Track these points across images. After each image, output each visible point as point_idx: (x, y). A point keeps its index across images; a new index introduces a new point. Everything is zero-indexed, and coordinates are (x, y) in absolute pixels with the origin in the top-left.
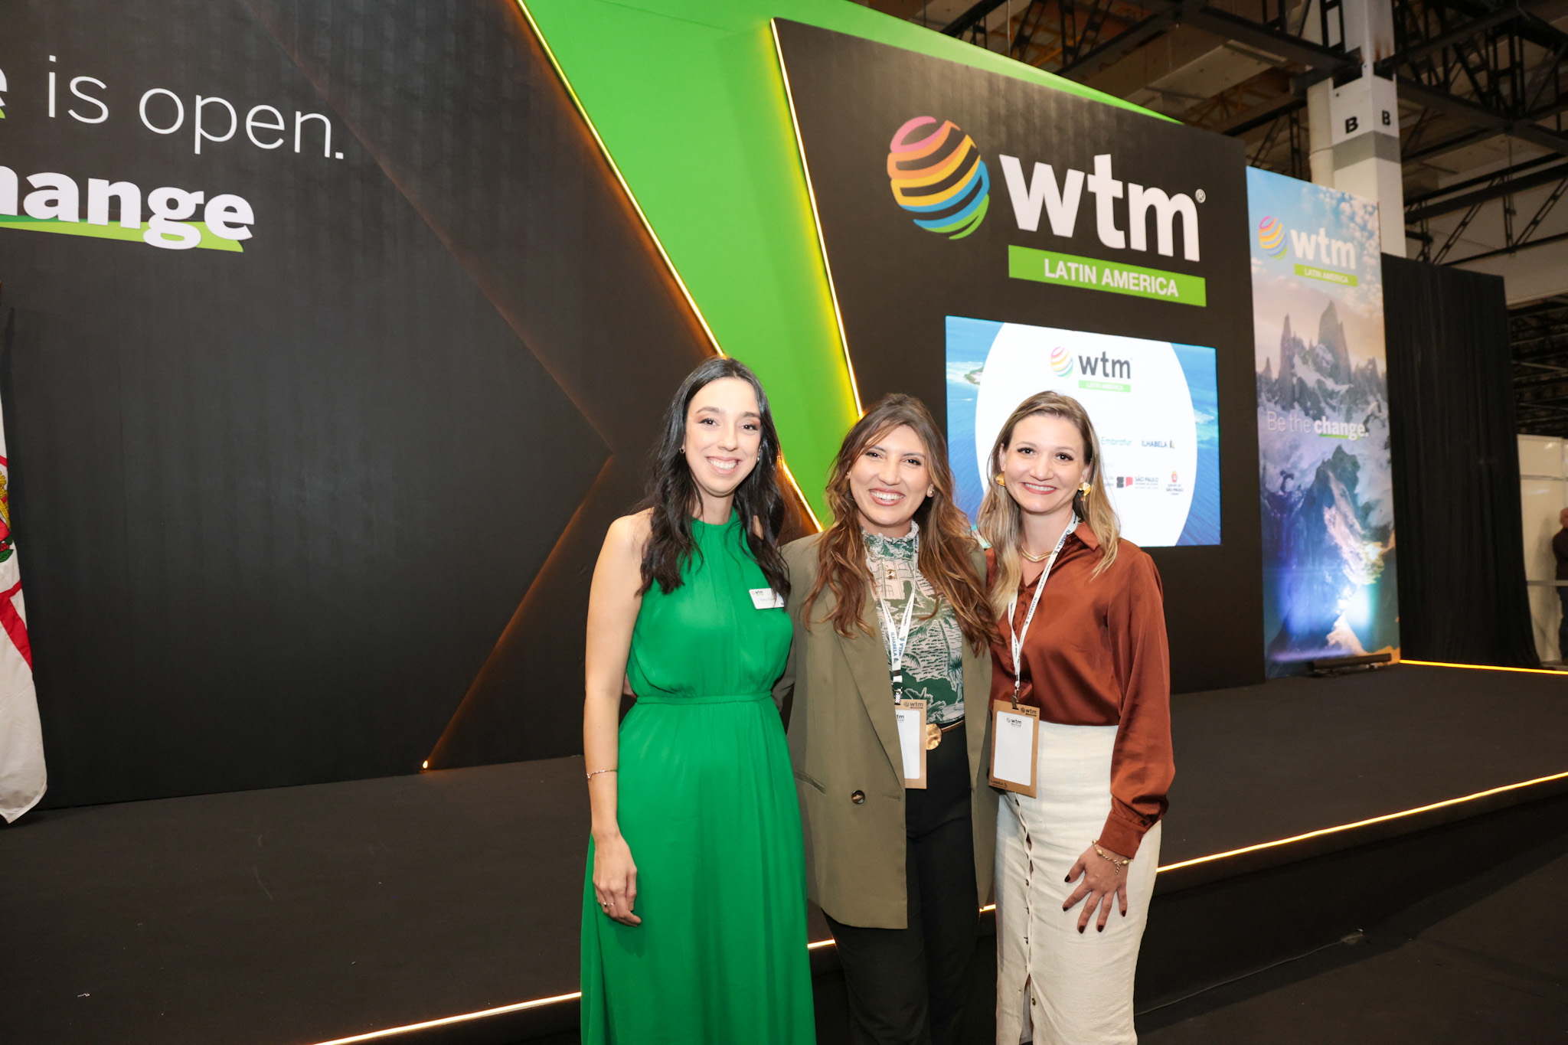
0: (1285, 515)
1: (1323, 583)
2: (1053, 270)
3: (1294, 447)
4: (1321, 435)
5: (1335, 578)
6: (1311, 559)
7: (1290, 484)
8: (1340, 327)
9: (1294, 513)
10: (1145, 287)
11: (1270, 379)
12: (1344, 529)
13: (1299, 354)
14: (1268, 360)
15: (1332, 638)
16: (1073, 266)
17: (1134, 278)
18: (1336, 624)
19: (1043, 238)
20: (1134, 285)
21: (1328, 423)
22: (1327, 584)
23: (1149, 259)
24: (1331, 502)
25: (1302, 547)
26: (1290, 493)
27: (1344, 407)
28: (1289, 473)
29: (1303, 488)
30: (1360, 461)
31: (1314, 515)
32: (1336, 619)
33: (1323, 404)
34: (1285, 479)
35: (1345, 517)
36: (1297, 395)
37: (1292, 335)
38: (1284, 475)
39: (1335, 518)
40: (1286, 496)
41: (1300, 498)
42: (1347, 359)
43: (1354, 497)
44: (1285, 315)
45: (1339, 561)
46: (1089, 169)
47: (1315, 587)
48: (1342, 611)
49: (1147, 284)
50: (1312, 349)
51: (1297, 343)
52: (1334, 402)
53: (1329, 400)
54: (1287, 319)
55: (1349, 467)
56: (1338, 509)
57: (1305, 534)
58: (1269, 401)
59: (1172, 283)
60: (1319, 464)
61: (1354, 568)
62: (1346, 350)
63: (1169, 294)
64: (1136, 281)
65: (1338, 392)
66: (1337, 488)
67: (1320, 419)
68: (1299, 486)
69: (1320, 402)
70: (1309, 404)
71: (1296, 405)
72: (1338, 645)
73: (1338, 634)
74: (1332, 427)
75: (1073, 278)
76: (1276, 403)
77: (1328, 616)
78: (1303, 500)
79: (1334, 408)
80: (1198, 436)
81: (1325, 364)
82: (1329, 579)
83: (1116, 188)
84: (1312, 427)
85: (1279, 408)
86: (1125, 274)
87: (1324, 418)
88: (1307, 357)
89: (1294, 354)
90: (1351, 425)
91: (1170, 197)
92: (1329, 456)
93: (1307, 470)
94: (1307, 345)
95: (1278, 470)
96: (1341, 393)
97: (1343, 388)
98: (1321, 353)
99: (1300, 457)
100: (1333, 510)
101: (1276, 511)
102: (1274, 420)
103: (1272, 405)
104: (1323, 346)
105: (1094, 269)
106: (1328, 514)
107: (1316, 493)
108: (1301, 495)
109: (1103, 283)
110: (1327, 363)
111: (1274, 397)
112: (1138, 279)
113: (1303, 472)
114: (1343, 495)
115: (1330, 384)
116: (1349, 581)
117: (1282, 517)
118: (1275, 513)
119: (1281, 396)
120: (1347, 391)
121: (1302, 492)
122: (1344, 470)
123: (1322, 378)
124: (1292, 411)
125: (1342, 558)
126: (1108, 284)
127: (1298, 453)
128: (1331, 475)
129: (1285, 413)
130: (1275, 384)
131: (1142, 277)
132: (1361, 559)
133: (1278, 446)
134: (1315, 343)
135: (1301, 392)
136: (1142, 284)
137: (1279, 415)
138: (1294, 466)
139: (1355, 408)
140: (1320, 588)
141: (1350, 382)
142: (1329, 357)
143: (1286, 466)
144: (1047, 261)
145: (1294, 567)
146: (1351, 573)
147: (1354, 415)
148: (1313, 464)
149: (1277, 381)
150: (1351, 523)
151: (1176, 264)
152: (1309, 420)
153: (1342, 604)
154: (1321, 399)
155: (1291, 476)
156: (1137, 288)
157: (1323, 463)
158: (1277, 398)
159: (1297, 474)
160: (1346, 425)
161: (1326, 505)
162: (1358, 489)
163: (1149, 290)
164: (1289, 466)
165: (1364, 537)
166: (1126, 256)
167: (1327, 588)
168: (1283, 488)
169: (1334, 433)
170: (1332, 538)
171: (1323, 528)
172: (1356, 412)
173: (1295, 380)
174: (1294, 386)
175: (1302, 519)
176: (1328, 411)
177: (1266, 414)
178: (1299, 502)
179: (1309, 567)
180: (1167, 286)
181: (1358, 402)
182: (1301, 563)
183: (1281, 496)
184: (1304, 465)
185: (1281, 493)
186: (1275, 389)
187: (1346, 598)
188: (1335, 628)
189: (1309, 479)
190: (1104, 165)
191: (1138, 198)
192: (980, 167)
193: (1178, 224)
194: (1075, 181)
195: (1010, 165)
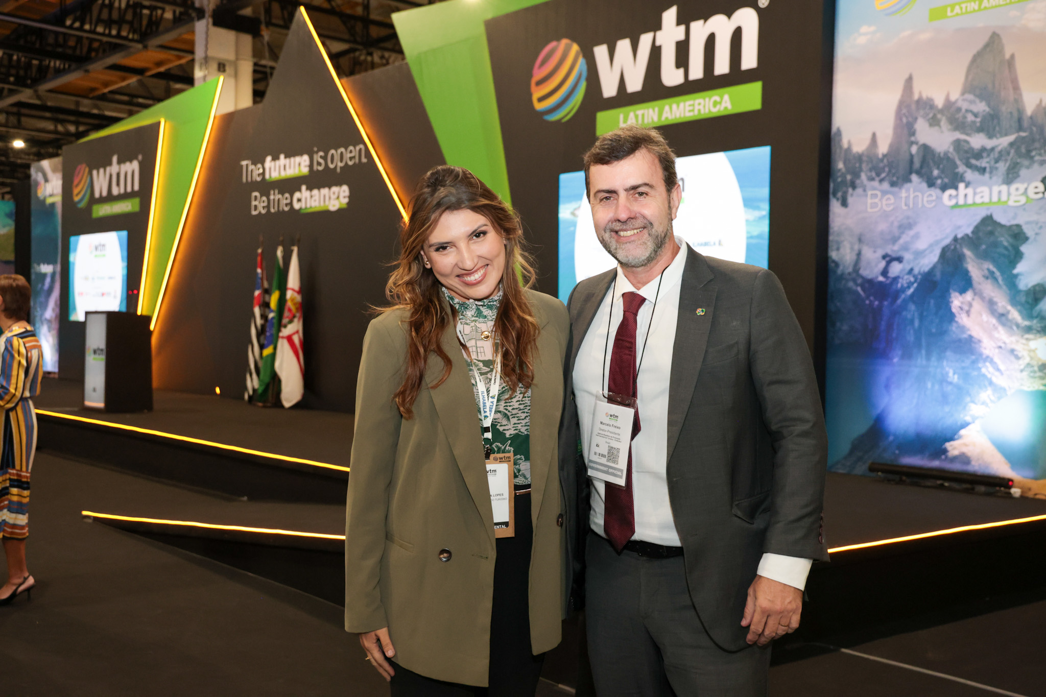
0: (886, 303)
1: (943, 380)
2: (625, 121)
3: (906, 226)
4: (957, 205)
5: (966, 377)
6: (923, 352)
7: (896, 269)
8: (1011, 63)
9: (899, 301)
10: (699, 110)
11: (876, 156)
12: (988, 319)
13: (924, 117)
14: (874, 135)
15: (954, 448)
16: (640, 112)
17: (690, 105)
18: (963, 432)
19: (622, 98)
20: (690, 111)
21: (970, 191)
22: (951, 383)
24: (966, 284)
25: (911, 337)
26: (896, 279)
27: (1002, 167)
28: (894, 255)
29: (916, 271)
30: (1028, 231)
31: (932, 302)
32: (965, 425)
33: (961, 168)
34: (888, 263)
35: (991, 305)
36: (917, 164)
37: (916, 97)
38: (888, 259)
39: (970, 305)
40: (888, 282)
41: (910, 285)
42: (1018, 100)
43: (1011, 282)
44: (906, 76)
45: (973, 357)
46: (656, 25)
47: (929, 385)
48: (974, 418)
49: (701, 107)
50: (949, 104)
51: (926, 105)
52: (983, 163)
53: (973, 161)
54: (910, 80)
55: (1005, 241)
56: (978, 294)
57: (917, 323)
58: (871, 179)
59: (726, 97)
60: (947, 241)
61: (1002, 367)
62: (1016, 88)
63: (722, 108)
64: (691, 108)
65: (993, 149)
66: (975, 268)
67: (956, 188)
68: (911, 270)
69: (956, 166)
70: (936, 172)
71: (914, 177)
72: (964, 458)
73: (966, 445)
74: (975, 194)
75: (640, 121)
76: (881, 181)
77: (949, 422)
78: (915, 285)
79: (982, 170)
80: (748, 232)
81: (970, 118)
82: (954, 378)
83: (680, 34)
84: (939, 199)
85: (886, 185)
86: (682, 105)
87: (961, 186)
88: (939, 116)
89: (916, 119)
90: (1014, 186)
91: (729, 16)
92: (967, 229)
93: (925, 250)
94: (939, 102)
95: (880, 253)
96: (1000, 148)
97: (1004, 142)
98: (964, 106)
99: (917, 236)
100: (969, 296)
101: (872, 298)
102: (876, 200)
103: (876, 184)
104: (970, 97)
105: (656, 109)
106: (957, 301)
107: (938, 275)
108: (912, 279)
109: (663, 118)
110: (976, 115)
111: (878, 175)
112: (693, 105)
113: (919, 254)
114: (991, 276)
115: (978, 141)
116: (991, 383)
117: (880, 307)
118: (871, 301)
119: (890, 171)
120: (1012, 144)
121: (915, 276)
122: (995, 245)
123: (963, 137)
124: (907, 185)
125: (981, 355)
126: (667, 118)
127: (911, 233)
128: (968, 253)
129: (895, 189)
130: (882, 160)
131: (697, 101)
132: (1018, 358)
133: (882, 226)
134: (954, 97)
135: (924, 162)
136: (697, 108)
137: (884, 193)
138: (906, 248)
139: (1026, 162)
140: (937, 387)
141: (1020, 128)
142: (981, 107)
143: (892, 249)
144: (621, 117)
145: (896, 360)
146: (997, 373)
147: (1023, 172)
148: (937, 242)
149: (884, 156)
150: (1001, 311)
151: (736, 76)
152: (934, 192)
153: (975, 409)
154: (958, 162)
155: (899, 259)
156: (691, 114)
157: (955, 239)
158: (883, 175)
159: (907, 256)
160: (1004, 188)
161: (955, 290)
162: (1020, 268)
163: (702, 112)
164: (896, 248)
165: (1029, 329)
166: (688, 88)
167: (949, 388)
168: (885, 273)
169: (978, 200)
170: (963, 329)
171: (951, 317)
172: (1028, 167)
173: (914, 149)
174: (912, 156)
175: (912, 307)
176: (970, 175)
177: (866, 196)
178: (909, 287)
179: (921, 361)
180: (720, 103)
181: (1033, 153)
182: (908, 355)
183: (881, 283)
184: (921, 245)
185: (881, 279)
186: (881, 165)
187: (984, 403)
188: (960, 437)
189: (929, 260)
190: (670, 16)
191: (699, 30)
192: (581, 63)
193: (737, 37)
194: (646, 40)
195: (601, 52)
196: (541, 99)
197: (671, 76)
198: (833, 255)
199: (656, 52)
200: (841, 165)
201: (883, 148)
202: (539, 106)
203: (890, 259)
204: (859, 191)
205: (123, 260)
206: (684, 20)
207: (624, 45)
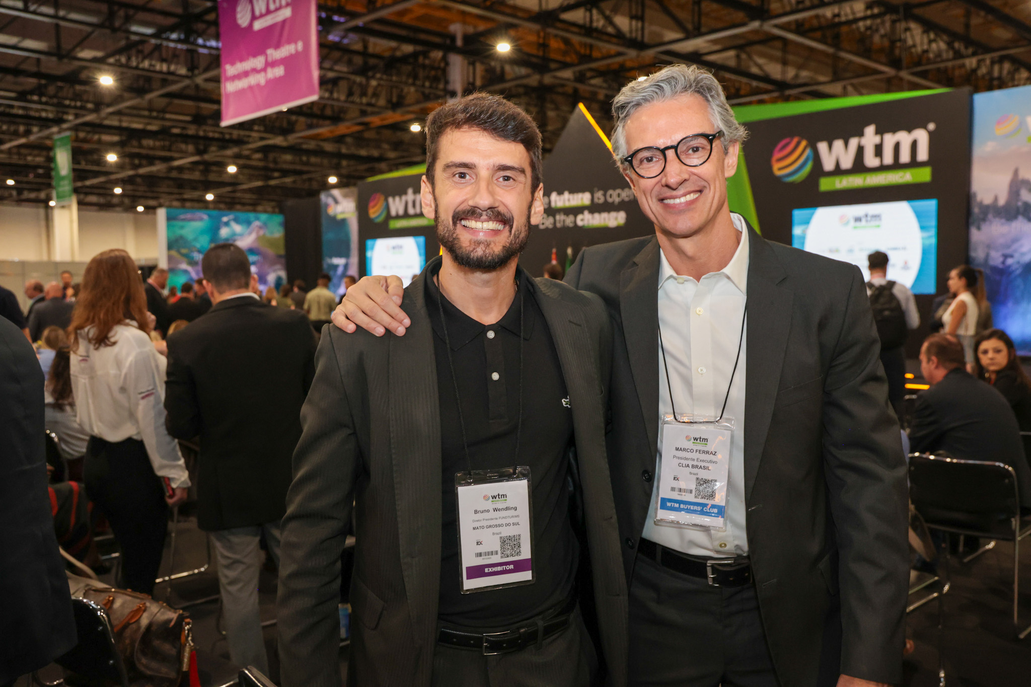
0: (1004, 278)
2: (841, 182)
3: (1015, 240)
7: (1010, 261)
9: (1012, 277)
10: (889, 180)
11: (998, 206)
13: (1025, 188)
14: (996, 196)
16: (850, 179)
19: (838, 171)
20: (884, 180)
23: (897, 165)
25: (1018, 294)
26: (1010, 266)
28: (1008, 254)
29: (1021, 262)
34: (1005, 258)
36: (1021, 210)
37: (1020, 178)
40: (1005, 267)
41: (1018, 269)
46: (861, 134)
51: (1026, 182)
54: (1017, 170)
57: (1022, 287)
58: (995, 217)
59: (907, 174)
63: (905, 180)
68: (1019, 262)
71: (1020, 217)
75: (850, 185)
76: (1001, 218)
83: (877, 140)
86: (878, 177)
89: (1021, 189)
91: (909, 133)
95: (1001, 253)
101: (995, 275)
105: (862, 178)
108: (1019, 266)
109: (866, 184)
111: (999, 215)
112: (885, 177)
113: (1023, 254)
117: (1001, 279)
119: (1006, 213)
126: (868, 183)
127: (1019, 244)
130: (1001, 208)
131: (887, 176)
133: (1001, 241)
135: (1025, 209)
138: (1016, 251)
143: (1008, 251)
144: (838, 181)
149: (1003, 206)
151: (914, 163)
155: (1011, 256)
158: (1002, 215)
159: (1017, 255)
163: (891, 181)
166: (882, 168)
168: (1003, 263)
173: (1020, 203)
174: (1018, 207)
175: (1019, 279)
180: (903, 177)
182: (1017, 302)
183: (1001, 268)
185: (1001, 266)
186: (1001, 210)
190: (870, 130)
191: (889, 140)
192: (808, 151)
193: (914, 145)
194: (854, 142)
195: (822, 147)
196: (780, 169)
197: (871, 160)
198: (973, 254)
199: (860, 150)
200: (976, 210)
201: (1002, 202)
202: (778, 173)
203: (1006, 256)
204: (987, 223)
205: (420, 254)
206: (880, 132)
207: (838, 144)
